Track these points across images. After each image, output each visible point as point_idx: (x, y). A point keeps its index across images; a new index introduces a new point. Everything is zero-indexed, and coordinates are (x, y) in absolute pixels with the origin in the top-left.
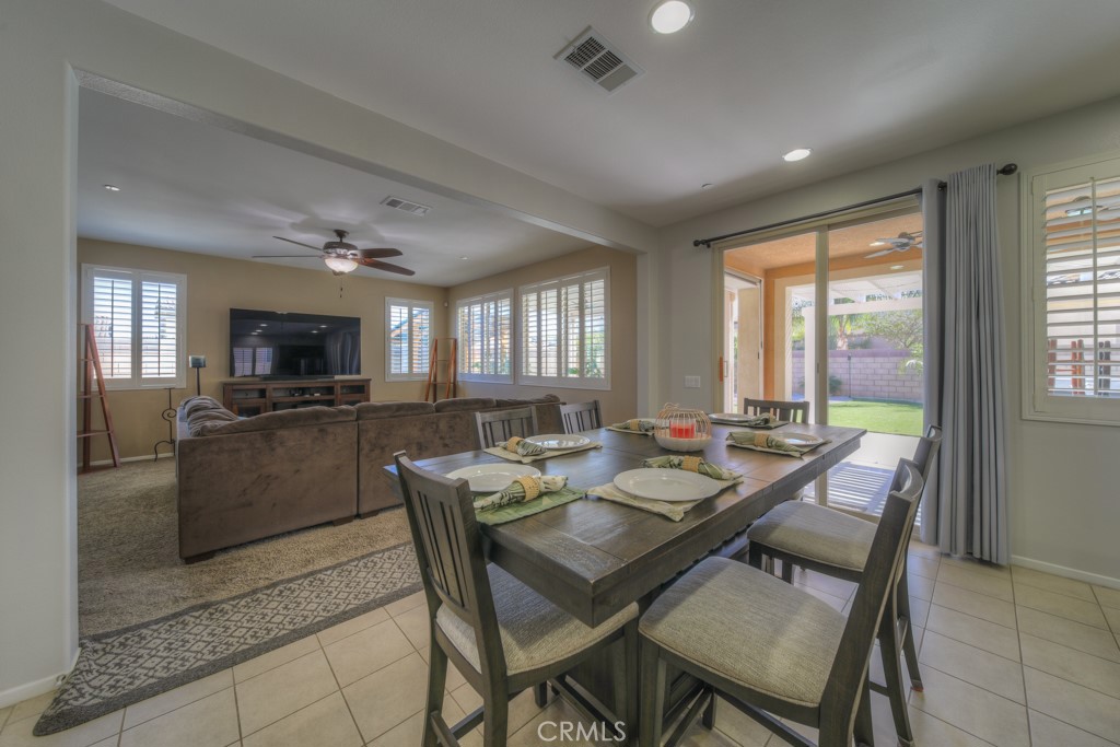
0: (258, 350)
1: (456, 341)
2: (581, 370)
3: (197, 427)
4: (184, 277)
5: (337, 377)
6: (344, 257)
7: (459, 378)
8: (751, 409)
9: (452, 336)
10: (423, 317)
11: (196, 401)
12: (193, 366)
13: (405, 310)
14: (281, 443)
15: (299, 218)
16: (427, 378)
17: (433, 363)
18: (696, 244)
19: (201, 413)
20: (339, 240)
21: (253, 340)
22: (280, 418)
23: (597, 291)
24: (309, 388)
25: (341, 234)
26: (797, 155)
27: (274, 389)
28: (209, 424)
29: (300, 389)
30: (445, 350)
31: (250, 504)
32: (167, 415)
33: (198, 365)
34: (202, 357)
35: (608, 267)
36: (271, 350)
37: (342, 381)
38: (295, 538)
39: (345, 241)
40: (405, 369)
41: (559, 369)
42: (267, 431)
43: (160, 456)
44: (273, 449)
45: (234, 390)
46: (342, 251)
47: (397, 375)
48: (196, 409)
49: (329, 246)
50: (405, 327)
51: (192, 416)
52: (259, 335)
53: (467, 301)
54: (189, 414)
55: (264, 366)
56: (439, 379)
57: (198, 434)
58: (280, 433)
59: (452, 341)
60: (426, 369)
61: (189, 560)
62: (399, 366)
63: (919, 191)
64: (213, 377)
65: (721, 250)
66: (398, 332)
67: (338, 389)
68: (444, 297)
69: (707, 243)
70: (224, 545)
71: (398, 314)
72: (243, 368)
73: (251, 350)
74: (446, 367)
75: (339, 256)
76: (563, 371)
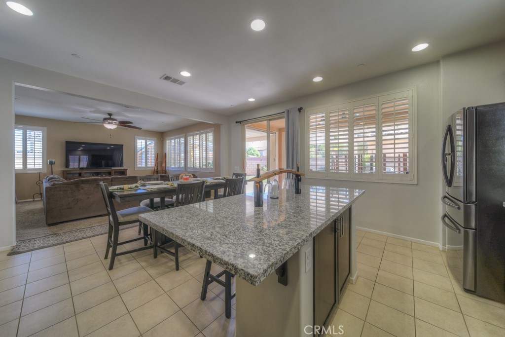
0: (81, 157)
1: (165, 154)
2: (206, 165)
3: (52, 183)
4: (45, 128)
5: (113, 168)
6: (112, 123)
7: (167, 169)
8: (234, 176)
9: (164, 152)
10: (152, 144)
11: (51, 176)
12: (50, 164)
13: (144, 142)
14: (82, 189)
15: (92, 109)
16: (153, 169)
17: (156, 162)
18: (237, 122)
19: (53, 180)
20: (110, 118)
21: (79, 153)
22: (82, 181)
23: (211, 136)
24: (100, 173)
25: (110, 115)
26: (251, 100)
27: (85, 173)
28: (56, 182)
29: (96, 173)
30: (161, 157)
31: (71, 208)
32: (39, 183)
33: (51, 163)
34: (54, 160)
35: (214, 128)
36: (87, 157)
37: (115, 170)
38: (88, 220)
39: (112, 117)
40: (144, 165)
41: (200, 165)
42: (77, 185)
43: (35, 199)
44: (79, 191)
45: (67, 173)
46: (111, 121)
47: (140, 167)
48: (51, 179)
49: (105, 119)
50: (144, 150)
51: (50, 181)
52: (82, 150)
53: (170, 138)
54: (49, 180)
55: (84, 164)
56: (159, 169)
57: (52, 185)
58: (82, 185)
59: (164, 154)
60: (153, 165)
61: (49, 225)
62: (141, 163)
63: (284, 112)
64: (59, 168)
65: (244, 125)
66: (141, 152)
67: (113, 172)
68: (161, 136)
69: (240, 122)
70: (62, 221)
71: (140, 143)
72: (74, 165)
73: (78, 157)
74: (162, 164)
75: (109, 123)
76: (201, 166)
